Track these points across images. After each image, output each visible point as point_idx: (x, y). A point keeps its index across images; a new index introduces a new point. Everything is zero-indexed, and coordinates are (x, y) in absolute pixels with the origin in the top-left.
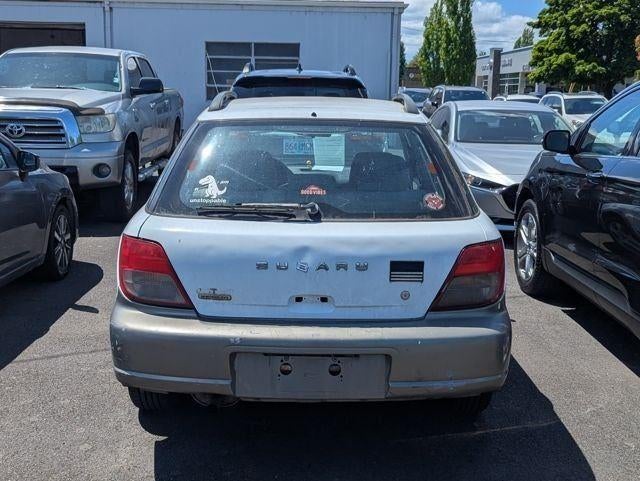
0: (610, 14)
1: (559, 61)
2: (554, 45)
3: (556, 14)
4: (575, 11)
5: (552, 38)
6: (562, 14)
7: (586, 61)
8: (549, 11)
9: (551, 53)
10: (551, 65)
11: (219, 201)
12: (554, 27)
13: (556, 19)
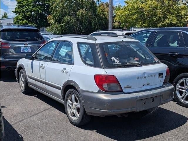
0: (36, 10)
1: (23, 22)
2: (21, 18)
3: (20, 9)
4: (26, 8)
5: (20, 16)
6: (22, 9)
7: (31, 23)
8: (18, 8)
9: (20, 20)
10: (21, 24)
11: (119, 63)
12: (20, 13)
13: (21, 10)
